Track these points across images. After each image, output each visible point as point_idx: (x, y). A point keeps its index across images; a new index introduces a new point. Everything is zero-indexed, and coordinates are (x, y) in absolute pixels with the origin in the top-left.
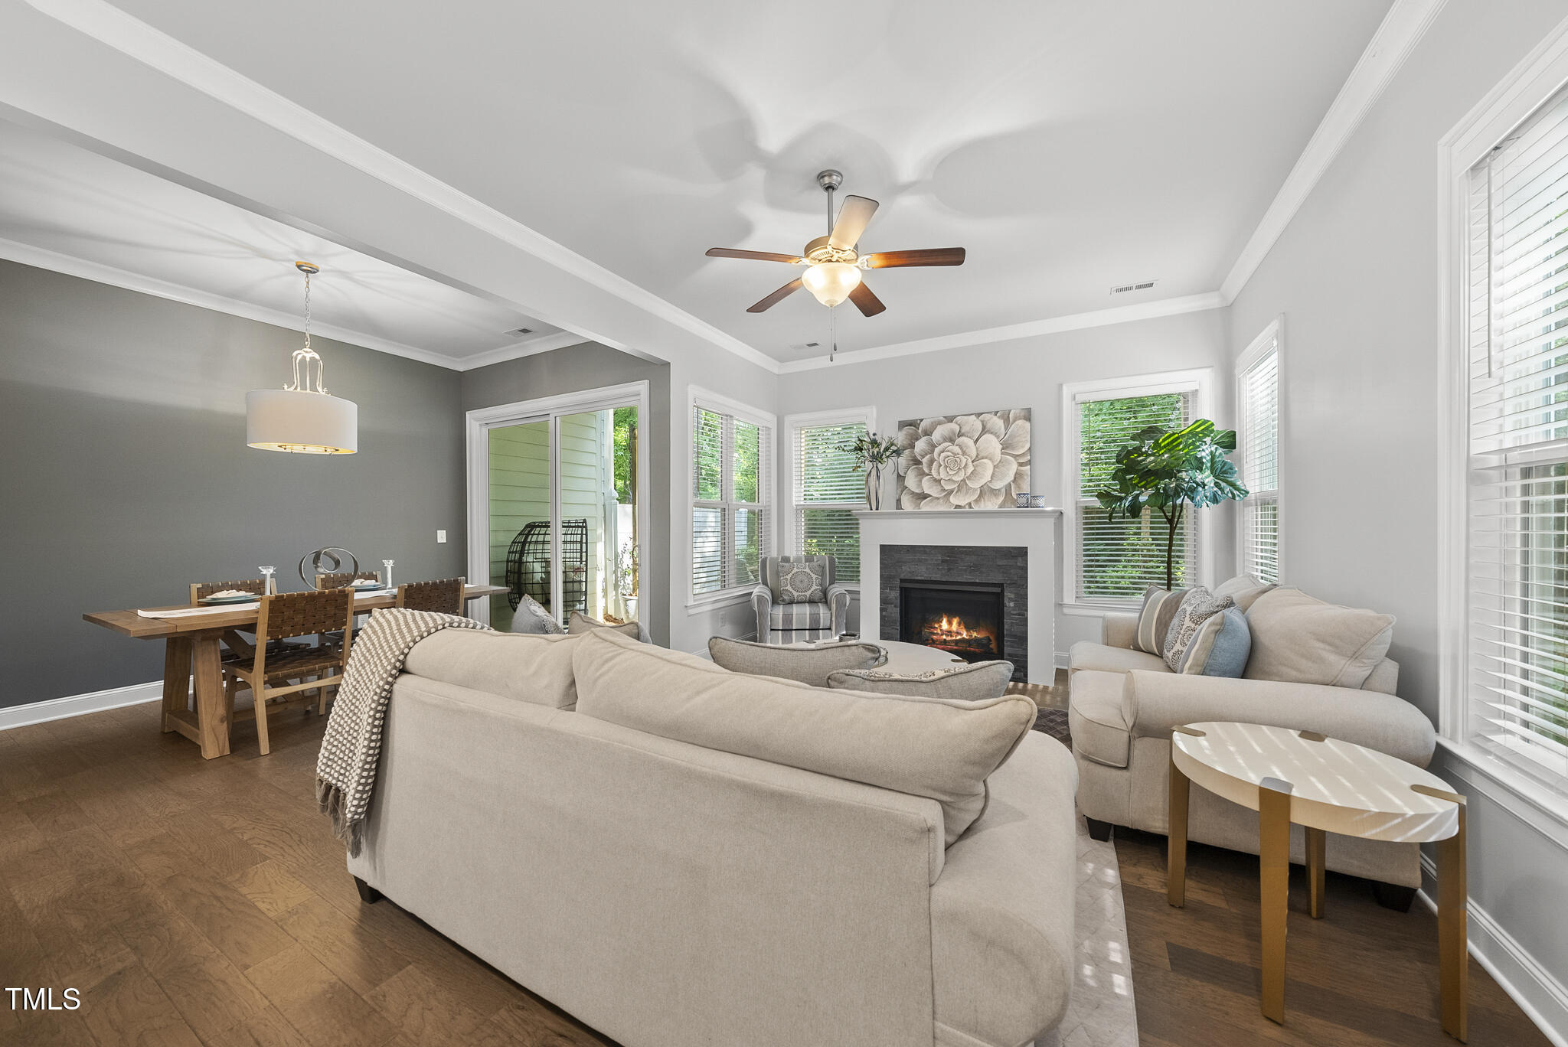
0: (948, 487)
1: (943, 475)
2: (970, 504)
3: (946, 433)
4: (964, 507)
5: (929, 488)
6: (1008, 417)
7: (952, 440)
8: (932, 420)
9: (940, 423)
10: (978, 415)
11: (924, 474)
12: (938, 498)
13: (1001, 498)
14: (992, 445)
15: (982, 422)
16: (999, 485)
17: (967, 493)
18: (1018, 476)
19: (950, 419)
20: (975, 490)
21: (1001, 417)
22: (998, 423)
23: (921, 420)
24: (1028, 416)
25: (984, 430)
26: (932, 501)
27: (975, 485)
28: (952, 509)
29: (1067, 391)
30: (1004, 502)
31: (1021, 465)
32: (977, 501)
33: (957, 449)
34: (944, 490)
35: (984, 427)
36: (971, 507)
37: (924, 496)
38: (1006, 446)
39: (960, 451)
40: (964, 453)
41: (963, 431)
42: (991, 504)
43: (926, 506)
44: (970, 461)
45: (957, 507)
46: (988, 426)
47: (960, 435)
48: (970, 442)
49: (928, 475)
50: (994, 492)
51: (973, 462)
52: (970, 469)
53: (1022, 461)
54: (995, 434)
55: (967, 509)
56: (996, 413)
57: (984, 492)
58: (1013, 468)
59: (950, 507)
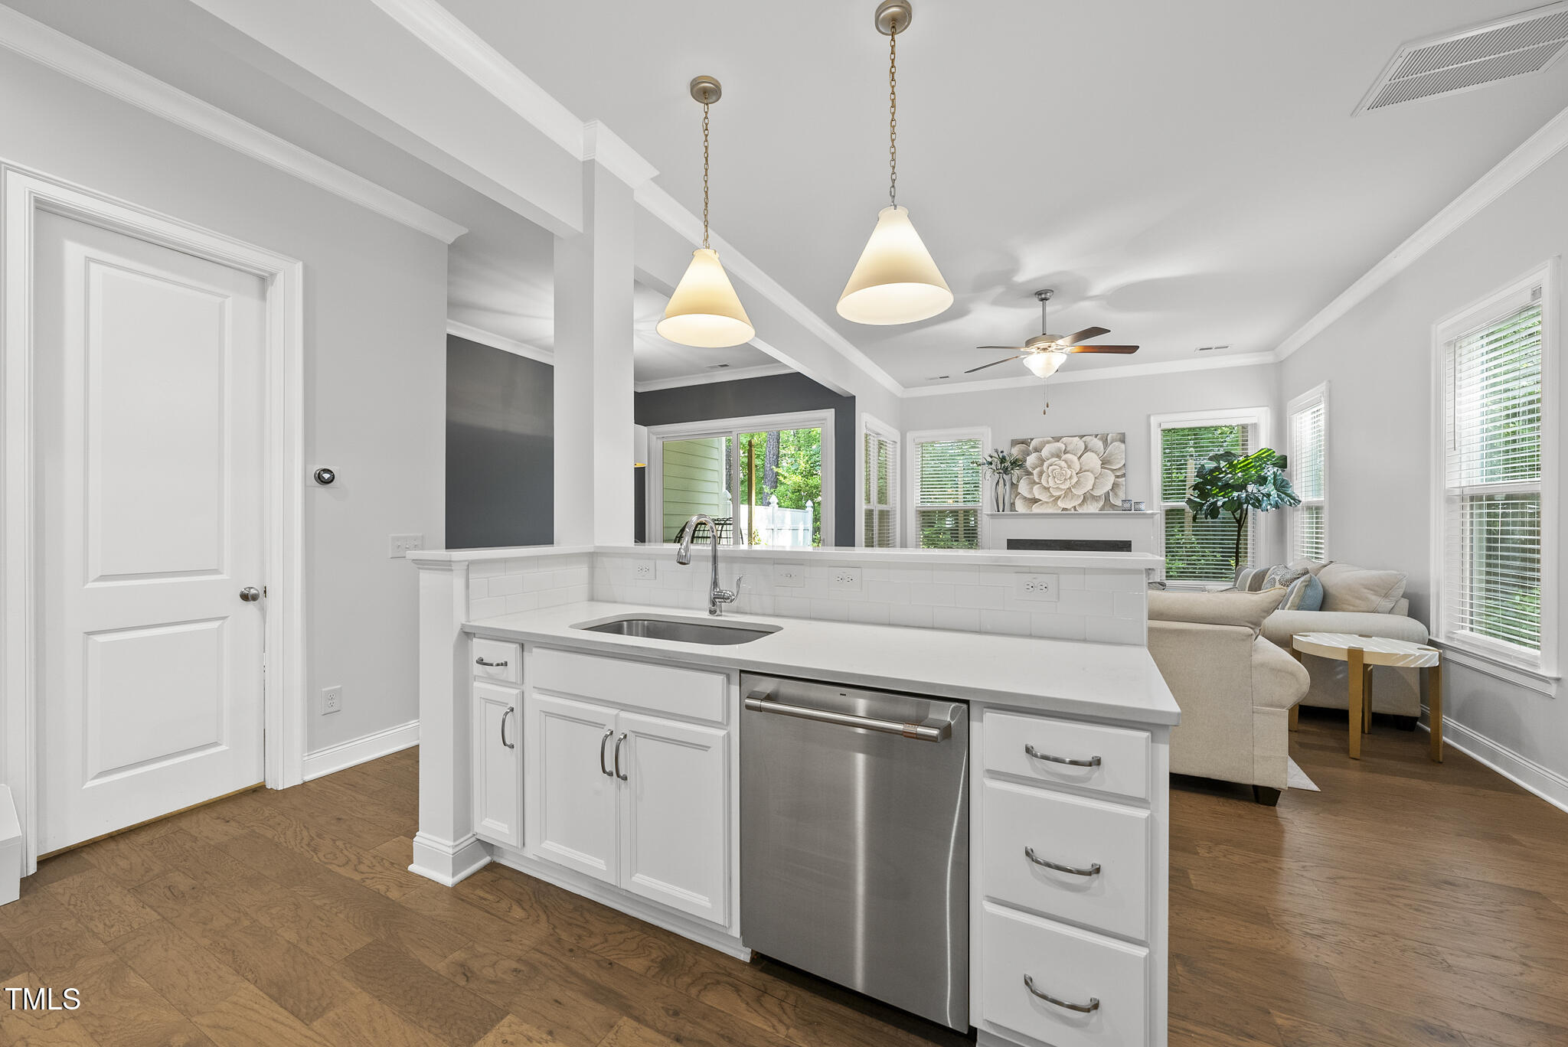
0: (1056, 494)
1: (1051, 484)
2: (1075, 507)
3: (1053, 451)
4: (1070, 510)
5: (1040, 494)
6: (1107, 439)
7: (1059, 457)
8: (1041, 439)
9: (1048, 442)
10: (1082, 437)
11: (1035, 483)
12: (1047, 503)
13: (1102, 503)
14: (1093, 460)
15: (1085, 442)
16: (1100, 492)
17: (1072, 498)
18: (1115, 486)
19: (1057, 439)
20: (1080, 496)
21: (1101, 439)
22: (1098, 444)
23: (1032, 440)
24: (1123, 439)
25: (1086, 449)
26: (1042, 504)
27: (1080, 492)
28: (1059, 511)
29: (1154, 421)
30: (1104, 506)
31: (1117, 477)
32: (1080, 505)
33: (1063, 464)
34: (1053, 496)
35: (1086, 448)
36: (1075, 510)
37: (1035, 501)
38: (1105, 463)
39: (1066, 465)
40: (1069, 467)
41: (1068, 449)
42: (1093, 508)
43: (1036, 509)
44: (1074, 474)
45: (1064, 509)
46: (1090, 446)
47: (1066, 452)
48: (1075, 459)
49: (1038, 483)
50: (1095, 498)
51: (1077, 474)
52: (1075, 480)
53: (1118, 474)
54: (1096, 452)
55: (1073, 511)
56: (1096, 436)
57: (1087, 498)
58: (1111, 479)
59: (1057, 509)
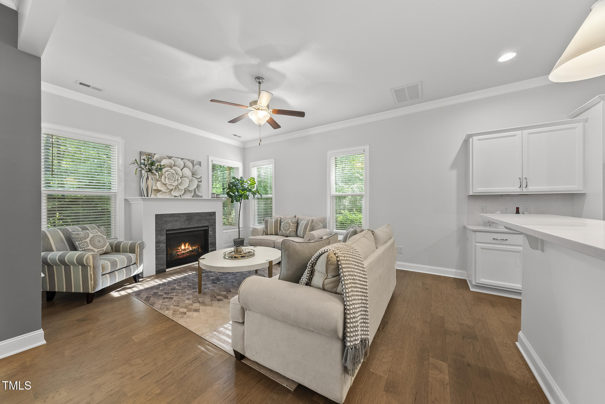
0: (170, 188)
1: (167, 182)
2: (180, 195)
3: (168, 163)
4: (178, 197)
5: (161, 187)
6: (194, 163)
7: (171, 167)
8: (161, 155)
9: (165, 158)
11: (158, 180)
12: (166, 192)
13: (193, 194)
14: (187, 172)
15: (184, 162)
16: (192, 188)
17: (179, 191)
18: (198, 186)
19: (170, 158)
20: (182, 190)
21: (191, 162)
22: (190, 165)
23: (155, 154)
24: (200, 164)
26: (163, 193)
27: (182, 187)
28: (173, 197)
29: (210, 159)
30: (194, 195)
31: (199, 182)
32: (183, 194)
33: (173, 172)
34: (168, 189)
35: (184, 165)
36: (181, 197)
37: (158, 191)
38: (193, 174)
39: (175, 173)
40: (177, 174)
41: (176, 164)
42: (189, 196)
43: (159, 196)
44: (179, 178)
45: (175, 196)
46: (186, 165)
47: (174, 166)
48: (179, 170)
49: (160, 181)
50: (190, 191)
51: (181, 178)
52: (180, 181)
53: (199, 181)
54: (189, 168)
55: (180, 197)
56: (189, 160)
57: (186, 191)
58: (196, 183)
59: (171, 196)
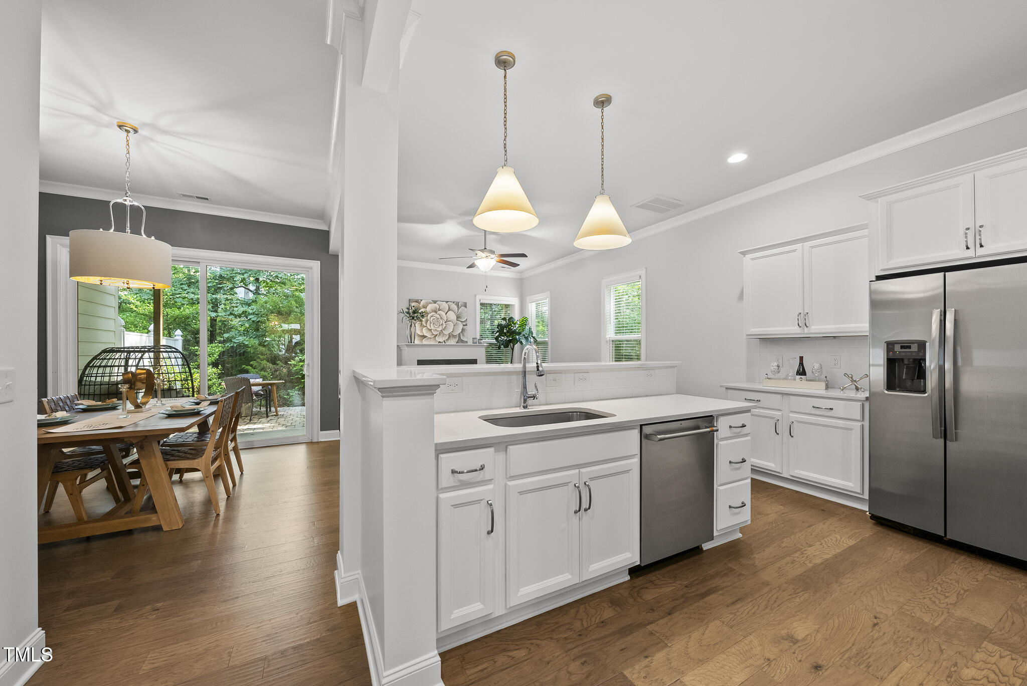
0: (435, 333)
1: (432, 327)
2: (445, 341)
3: (433, 308)
4: (442, 342)
5: (427, 333)
6: (459, 305)
7: (436, 312)
8: (426, 301)
9: (430, 303)
10: (447, 302)
12: (430, 338)
13: (457, 339)
14: (452, 316)
15: (449, 305)
16: (456, 333)
17: (443, 336)
18: (463, 330)
19: (435, 302)
20: (446, 335)
21: (456, 304)
22: (454, 307)
23: (421, 301)
24: (465, 305)
25: (449, 310)
26: (428, 339)
27: (447, 332)
29: (477, 298)
31: (464, 325)
32: (447, 340)
34: (433, 334)
35: (449, 308)
36: (445, 343)
37: (424, 337)
38: (458, 317)
39: (439, 317)
40: (441, 318)
41: (440, 308)
42: (453, 342)
43: (425, 342)
45: (439, 342)
46: (451, 308)
47: (439, 310)
48: (443, 314)
49: (425, 327)
50: (454, 336)
51: (445, 322)
52: (444, 326)
53: (464, 324)
54: (454, 311)
55: (444, 344)
56: (454, 302)
57: (451, 336)
58: (461, 326)
59: (436, 342)
